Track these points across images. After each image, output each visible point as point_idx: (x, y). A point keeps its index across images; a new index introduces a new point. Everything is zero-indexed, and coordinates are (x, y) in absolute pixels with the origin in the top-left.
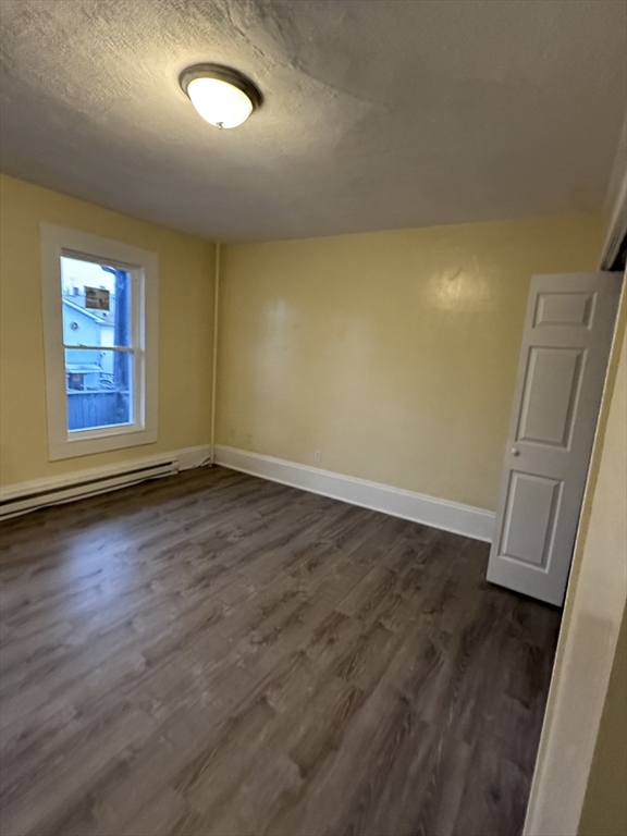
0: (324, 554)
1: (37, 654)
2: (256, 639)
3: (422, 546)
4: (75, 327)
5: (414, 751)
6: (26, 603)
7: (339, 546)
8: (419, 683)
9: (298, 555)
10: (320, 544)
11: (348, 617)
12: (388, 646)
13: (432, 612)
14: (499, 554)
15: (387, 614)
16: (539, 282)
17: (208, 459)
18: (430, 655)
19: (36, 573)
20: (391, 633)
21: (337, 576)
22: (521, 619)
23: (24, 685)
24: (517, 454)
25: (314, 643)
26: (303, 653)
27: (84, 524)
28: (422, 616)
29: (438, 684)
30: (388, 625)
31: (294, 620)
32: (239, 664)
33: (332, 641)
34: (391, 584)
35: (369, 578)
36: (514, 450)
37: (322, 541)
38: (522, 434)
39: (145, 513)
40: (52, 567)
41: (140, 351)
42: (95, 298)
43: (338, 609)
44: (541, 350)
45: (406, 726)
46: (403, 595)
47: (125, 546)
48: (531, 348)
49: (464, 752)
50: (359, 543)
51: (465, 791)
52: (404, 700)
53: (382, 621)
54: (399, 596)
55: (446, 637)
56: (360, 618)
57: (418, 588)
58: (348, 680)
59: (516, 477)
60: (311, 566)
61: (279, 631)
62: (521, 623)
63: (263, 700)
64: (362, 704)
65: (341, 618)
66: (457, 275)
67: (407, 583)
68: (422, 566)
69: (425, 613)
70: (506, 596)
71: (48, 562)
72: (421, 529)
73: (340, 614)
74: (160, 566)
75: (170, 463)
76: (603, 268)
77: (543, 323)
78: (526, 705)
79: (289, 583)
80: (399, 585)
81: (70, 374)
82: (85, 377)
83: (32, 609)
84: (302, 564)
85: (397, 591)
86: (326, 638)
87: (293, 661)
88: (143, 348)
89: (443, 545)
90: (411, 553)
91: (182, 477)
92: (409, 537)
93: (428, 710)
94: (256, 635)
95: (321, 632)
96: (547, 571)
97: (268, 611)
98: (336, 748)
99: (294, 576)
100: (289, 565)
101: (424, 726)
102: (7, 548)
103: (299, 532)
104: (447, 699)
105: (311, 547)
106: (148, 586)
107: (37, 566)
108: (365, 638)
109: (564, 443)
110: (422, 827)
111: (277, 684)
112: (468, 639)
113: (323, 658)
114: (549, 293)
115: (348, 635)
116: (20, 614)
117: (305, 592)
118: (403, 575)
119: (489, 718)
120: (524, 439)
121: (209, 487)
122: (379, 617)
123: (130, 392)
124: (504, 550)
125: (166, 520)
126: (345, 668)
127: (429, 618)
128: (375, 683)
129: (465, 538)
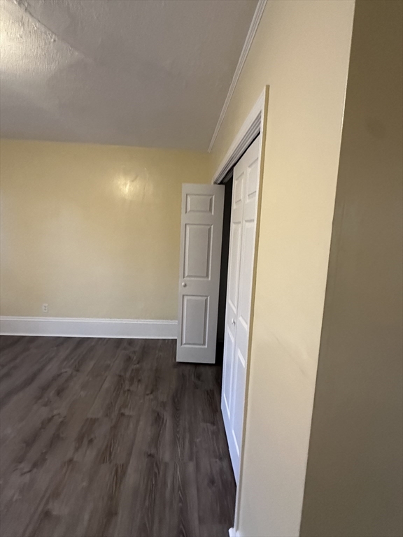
0: (67, 381)
2: (26, 470)
3: (134, 352)
5: (165, 483)
7: (78, 371)
8: (156, 440)
9: (44, 389)
10: (61, 373)
11: (98, 419)
12: (131, 426)
13: (151, 393)
14: (181, 344)
15: (125, 405)
16: (187, 187)
18: (158, 419)
20: (130, 417)
21: (83, 393)
22: (198, 377)
24: (185, 286)
25: (77, 449)
26: (71, 461)
28: (147, 397)
29: (167, 435)
30: (127, 412)
31: (56, 439)
32: (15, 498)
33: (91, 441)
34: (122, 384)
35: (106, 385)
36: (183, 284)
37: (63, 371)
38: (186, 274)
43: (90, 416)
44: (191, 226)
45: (157, 471)
46: (132, 389)
48: (186, 225)
49: (191, 467)
50: (92, 363)
51: (198, 490)
52: (150, 456)
53: (123, 411)
54: (129, 390)
55: (164, 404)
56: (107, 415)
57: (139, 381)
58: (110, 463)
59: (186, 298)
60: (59, 393)
61: (46, 453)
62: (199, 379)
63: (47, 514)
64: (124, 473)
65: (93, 422)
66: (136, 178)
67: (131, 380)
68: (138, 365)
69: (148, 395)
70: (189, 367)
72: (131, 342)
73: (91, 419)
76: (215, 183)
77: (190, 211)
78: (213, 423)
79: (44, 412)
80: (127, 382)
84: (51, 393)
85: (127, 388)
86: (85, 441)
87: (64, 471)
89: (147, 347)
90: (129, 359)
92: (125, 349)
93: (166, 455)
94: (25, 466)
95: (80, 439)
96: (206, 346)
97: (29, 443)
98: (116, 514)
99: (45, 405)
100: (40, 398)
101: (166, 465)
103: (40, 370)
104: (174, 442)
105: (55, 378)
108: (115, 427)
109: (207, 276)
110: (181, 527)
111: (56, 494)
112: (176, 400)
113: (88, 456)
114: (192, 194)
115: (101, 431)
117: (59, 414)
118: (128, 375)
119: (198, 440)
120: (188, 276)
122: (120, 409)
124: (184, 342)
126: (106, 454)
127: (151, 396)
128: (130, 454)
129: (158, 339)
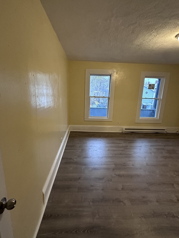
1: (128, 154)
4: (147, 93)
6: (127, 146)
17: (178, 132)
19: (129, 143)
23: (125, 157)
27: (140, 137)
39: (154, 139)
40: (132, 143)
41: (161, 99)
42: (151, 87)
47: (147, 144)
71: (132, 142)
74: (155, 150)
75: (164, 130)
81: (143, 105)
82: (147, 107)
83: (128, 148)
88: (161, 98)
91: (167, 134)
102: (125, 137)
106: (151, 153)
107: (130, 142)
116: (126, 147)
121: (175, 139)
123: (156, 110)
125: (159, 142)
